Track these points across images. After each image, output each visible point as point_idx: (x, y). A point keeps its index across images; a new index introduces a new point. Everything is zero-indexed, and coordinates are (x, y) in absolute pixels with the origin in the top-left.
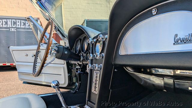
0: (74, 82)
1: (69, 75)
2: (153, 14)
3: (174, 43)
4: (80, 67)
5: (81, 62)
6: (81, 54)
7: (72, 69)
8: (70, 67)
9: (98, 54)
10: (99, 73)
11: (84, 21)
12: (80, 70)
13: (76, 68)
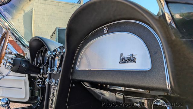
0: (36, 96)
1: (31, 88)
2: (105, 32)
3: (120, 61)
4: (41, 81)
5: (42, 76)
6: (42, 67)
7: (34, 82)
8: (32, 79)
9: (55, 69)
10: (56, 89)
11: (56, 29)
12: (41, 83)
13: (38, 81)
